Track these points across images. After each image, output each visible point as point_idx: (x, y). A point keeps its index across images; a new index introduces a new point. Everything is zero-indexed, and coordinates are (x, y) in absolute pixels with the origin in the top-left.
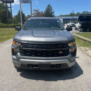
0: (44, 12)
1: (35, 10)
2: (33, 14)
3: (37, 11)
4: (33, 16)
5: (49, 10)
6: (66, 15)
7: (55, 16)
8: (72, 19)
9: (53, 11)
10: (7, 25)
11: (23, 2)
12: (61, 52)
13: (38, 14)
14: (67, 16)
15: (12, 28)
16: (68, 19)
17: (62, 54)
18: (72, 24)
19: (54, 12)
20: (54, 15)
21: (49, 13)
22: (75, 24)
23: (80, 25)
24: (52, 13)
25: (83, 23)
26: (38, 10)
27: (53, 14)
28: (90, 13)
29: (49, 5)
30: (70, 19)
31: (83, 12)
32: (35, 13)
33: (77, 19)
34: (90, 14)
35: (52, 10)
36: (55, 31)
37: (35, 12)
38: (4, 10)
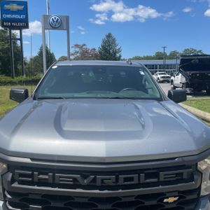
0: (97, 49)
1: (77, 46)
2: (72, 54)
3: (81, 47)
4: (72, 57)
5: (109, 46)
6: (147, 57)
7: (122, 58)
8: (160, 65)
9: (117, 48)
10: (9, 79)
11: (50, 27)
12: (171, 200)
13: (85, 55)
15: (21, 85)
16: (153, 66)
17: (175, 205)
18: (163, 77)
19: (119, 51)
20: (120, 56)
21: (108, 51)
22: (172, 78)
23: (184, 80)
24: (115, 53)
25: (193, 74)
26: (84, 45)
27: (118, 55)
28: (200, 51)
29: (109, 36)
30: (156, 66)
31: (186, 50)
32: (77, 52)
33: (175, 65)
34: (199, 53)
35: (116, 45)
36: (139, 106)
37: (78, 49)
38: (6, 46)
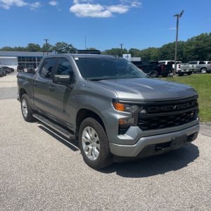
8: (38, 58)
14: (20, 49)
16: (30, 58)
31: (58, 43)
